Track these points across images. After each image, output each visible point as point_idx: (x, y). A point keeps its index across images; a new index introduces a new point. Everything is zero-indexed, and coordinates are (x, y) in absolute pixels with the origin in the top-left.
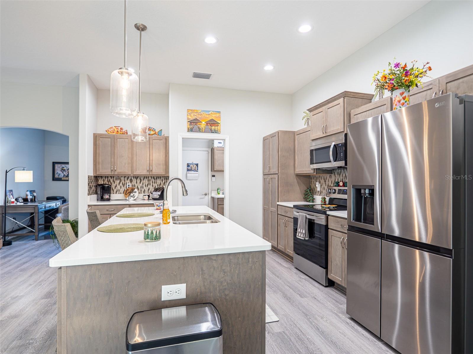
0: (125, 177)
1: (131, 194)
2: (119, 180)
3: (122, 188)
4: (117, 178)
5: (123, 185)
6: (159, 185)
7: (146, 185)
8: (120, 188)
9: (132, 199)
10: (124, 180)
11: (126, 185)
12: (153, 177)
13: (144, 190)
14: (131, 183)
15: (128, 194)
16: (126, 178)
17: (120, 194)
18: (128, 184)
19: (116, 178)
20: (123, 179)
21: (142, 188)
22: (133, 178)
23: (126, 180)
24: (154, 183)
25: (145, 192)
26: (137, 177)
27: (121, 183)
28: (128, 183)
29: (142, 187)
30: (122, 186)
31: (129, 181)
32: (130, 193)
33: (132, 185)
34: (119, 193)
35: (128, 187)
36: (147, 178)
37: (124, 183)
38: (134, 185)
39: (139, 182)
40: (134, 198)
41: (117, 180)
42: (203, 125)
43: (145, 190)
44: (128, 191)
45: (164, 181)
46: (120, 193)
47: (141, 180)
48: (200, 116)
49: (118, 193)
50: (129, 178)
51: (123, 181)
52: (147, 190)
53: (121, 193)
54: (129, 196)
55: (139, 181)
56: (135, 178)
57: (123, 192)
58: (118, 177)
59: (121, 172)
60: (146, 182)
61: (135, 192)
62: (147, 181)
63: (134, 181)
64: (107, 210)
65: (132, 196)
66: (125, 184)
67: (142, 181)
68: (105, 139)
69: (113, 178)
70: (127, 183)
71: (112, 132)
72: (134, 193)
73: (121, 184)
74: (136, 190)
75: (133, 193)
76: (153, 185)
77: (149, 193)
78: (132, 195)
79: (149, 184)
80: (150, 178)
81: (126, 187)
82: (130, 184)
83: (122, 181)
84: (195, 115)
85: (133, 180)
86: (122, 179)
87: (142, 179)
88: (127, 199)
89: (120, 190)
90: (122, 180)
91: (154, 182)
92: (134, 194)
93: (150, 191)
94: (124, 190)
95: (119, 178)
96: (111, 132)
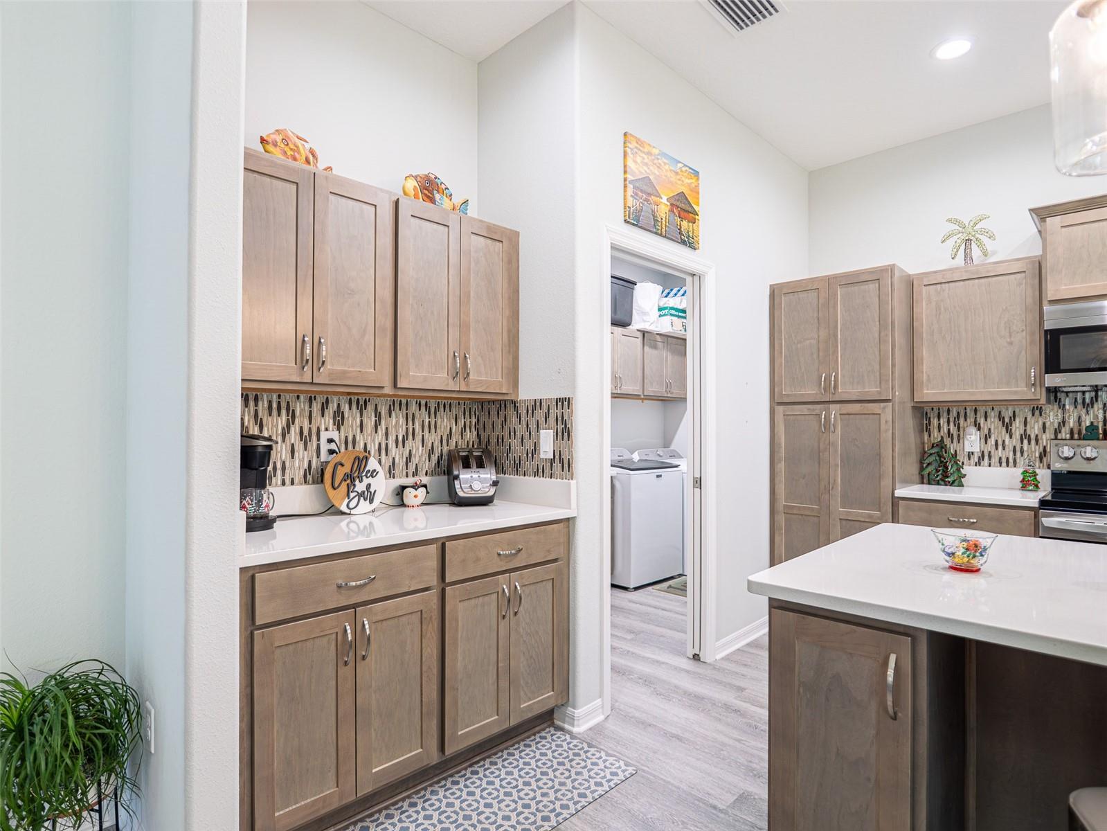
0: (310, 400)
1: (357, 482)
2: (284, 412)
3: (296, 454)
4: (275, 405)
5: (304, 439)
6: (445, 438)
7: (400, 438)
8: (289, 455)
9: (364, 506)
10: (307, 413)
11: (319, 439)
12: (423, 402)
13: (391, 460)
14: (339, 429)
15: (344, 485)
16: (316, 407)
17: (288, 488)
18: (325, 436)
19: (270, 403)
20: (302, 411)
21: (383, 452)
22: (345, 408)
23: (314, 415)
24: (426, 429)
25: (397, 472)
26: (362, 402)
27: (294, 430)
28: (327, 430)
29: (383, 446)
30: (299, 446)
31: (328, 420)
32: (351, 479)
33: (343, 438)
34: (283, 483)
35: (325, 447)
36: (404, 407)
37: (306, 432)
38: (350, 439)
39: (373, 423)
40: (371, 501)
41: (275, 412)
42: (663, 206)
43: (397, 461)
44: (341, 472)
45: (461, 423)
46: (288, 481)
47: (378, 415)
48: (656, 172)
49: (279, 482)
50: (330, 405)
51: (301, 421)
52: (400, 462)
53: (292, 483)
54: (352, 495)
55: (370, 422)
56: (354, 406)
57: (302, 472)
58: (279, 396)
59: (344, 372)
60: (396, 423)
61: (373, 474)
62: (402, 421)
63: (352, 417)
64: (339, 587)
65: (361, 495)
66: (314, 437)
67: (383, 422)
68: (268, 180)
69: (256, 405)
70: (323, 428)
71: (289, 154)
72: (370, 480)
73: (293, 436)
74: (372, 464)
75: (366, 481)
76: (426, 437)
77: (410, 474)
78: (360, 487)
79: (410, 437)
80: (413, 408)
81: (315, 447)
82: (334, 435)
83: (297, 420)
84: (646, 164)
85: (346, 415)
86: (300, 407)
87: (383, 411)
88: (344, 508)
89: (287, 464)
90: (298, 413)
91: (427, 424)
92: (369, 486)
93: (412, 468)
94: (306, 465)
95: (284, 405)
96: (285, 153)
